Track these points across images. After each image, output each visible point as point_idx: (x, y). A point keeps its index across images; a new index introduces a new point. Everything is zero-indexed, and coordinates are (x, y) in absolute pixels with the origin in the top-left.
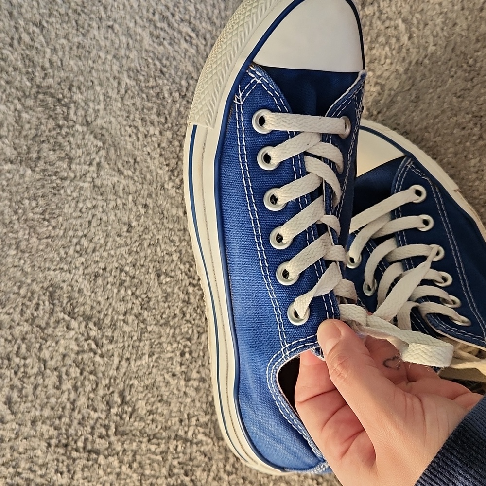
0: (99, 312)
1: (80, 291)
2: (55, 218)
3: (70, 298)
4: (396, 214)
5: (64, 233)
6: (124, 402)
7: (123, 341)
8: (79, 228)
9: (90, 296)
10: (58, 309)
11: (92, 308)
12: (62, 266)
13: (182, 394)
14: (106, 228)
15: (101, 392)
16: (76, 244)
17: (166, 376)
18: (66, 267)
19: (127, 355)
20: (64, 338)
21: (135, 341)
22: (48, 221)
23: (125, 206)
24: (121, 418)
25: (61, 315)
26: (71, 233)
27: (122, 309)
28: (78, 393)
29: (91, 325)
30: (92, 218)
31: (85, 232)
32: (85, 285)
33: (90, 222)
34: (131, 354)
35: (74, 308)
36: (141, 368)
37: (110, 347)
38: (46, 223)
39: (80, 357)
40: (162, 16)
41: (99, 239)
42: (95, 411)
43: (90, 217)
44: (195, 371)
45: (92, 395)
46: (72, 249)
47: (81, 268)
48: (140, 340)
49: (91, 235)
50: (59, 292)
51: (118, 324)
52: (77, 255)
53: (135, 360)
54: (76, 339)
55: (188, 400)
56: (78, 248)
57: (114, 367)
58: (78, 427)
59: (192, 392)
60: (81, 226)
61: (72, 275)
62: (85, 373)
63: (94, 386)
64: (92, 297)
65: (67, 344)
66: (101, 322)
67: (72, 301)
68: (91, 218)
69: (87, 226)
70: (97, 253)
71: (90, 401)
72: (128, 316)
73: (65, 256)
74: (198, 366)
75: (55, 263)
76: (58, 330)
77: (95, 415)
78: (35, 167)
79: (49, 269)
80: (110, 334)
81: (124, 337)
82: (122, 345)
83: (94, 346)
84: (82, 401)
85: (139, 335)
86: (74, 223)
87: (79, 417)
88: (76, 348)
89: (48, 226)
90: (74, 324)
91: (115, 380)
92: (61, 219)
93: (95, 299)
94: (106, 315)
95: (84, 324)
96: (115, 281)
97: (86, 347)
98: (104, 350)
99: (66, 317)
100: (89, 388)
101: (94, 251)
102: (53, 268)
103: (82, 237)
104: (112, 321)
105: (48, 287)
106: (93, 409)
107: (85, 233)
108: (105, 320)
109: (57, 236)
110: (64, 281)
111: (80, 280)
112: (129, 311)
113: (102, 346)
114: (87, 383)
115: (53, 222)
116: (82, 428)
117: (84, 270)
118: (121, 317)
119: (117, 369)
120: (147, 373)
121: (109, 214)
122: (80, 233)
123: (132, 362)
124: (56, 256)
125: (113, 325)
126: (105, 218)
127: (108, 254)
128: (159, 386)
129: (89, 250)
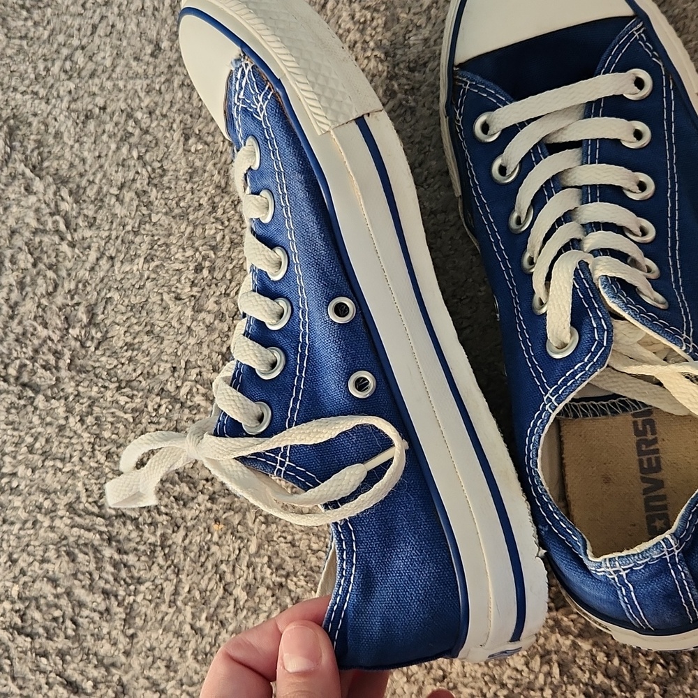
0: (81, 175)
1: (58, 135)
2: (40, 8)
3: (40, 144)
4: (593, 109)
5: (49, 37)
6: (92, 322)
7: (110, 229)
8: (76, 33)
9: (72, 147)
10: (17, 156)
11: (72, 165)
12: (36, 88)
13: (184, 329)
14: (119, 43)
15: (59, 300)
16: (66, 59)
17: (166, 297)
18: (42, 92)
19: (112, 252)
20: (18, 205)
21: (128, 232)
22: (28, 10)
23: (156, 13)
24: (83, 346)
25: (21, 167)
26: (61, 38)
27: (119, 178)
28: (24, 293)
29: (64, 192)
30: (100, 22)
31: (85, 41)
32: (67, 126)
33: (95, 27)
34: (118, 251)
35: (42, 161)
36: (129, 276)
37: (88, 233)
38: (24, 13)
39: (37, 239)
41: (104, 58)
42: (45, 326)
43: (96, 18)
44: (213, 299)
45: (44, 302)
46: (58, 64)
47: (66, 99)
48: (136, 233)
49: (92, 48)
50: (24, 129)
51: (107, 200)
52: (63, 76)
53: (122, 262)
54: (37, 210)
55: (192, 341)
56: (68, 65)
57: (88, 266)
58: (14, 344)
59: (200, 330)
60: (79, 30)
61: (50, 107)
62: (41, 266)
63: (51, 289)
64: (74, 150)
65: (22, 215)
66: (82, 191)
67: (42, 149)
68: (97, 22)
69: (89, 33)
70: (97, 81)
71: (40, 310)
72: (124, 191)
73: (44, 73)
74: (218, 293)
75: (27, 82)
76: (10, 189)
77: (43, 333)
79: (15, 90)
80: (91, 213)
81: (112, 222)
82: (107, 234)
83: (62, 227)
84: (28, 307)
85: (136, 225)
86: (69, 22)
87: (19, 330)
88: (34, 224)
89: (26, 19)
90: (38, 185)
91: (85, 286)
92: (49, 11)
93: (79, 153)
94: (91, 182)
95: (53, 188)
96: (116, 131)
97: (50, 226)
98: (77, 236)
99: (28, 172)
100: (41, 290)
101: (92, 75)
102: (22, 88)
103: (77, 49)
104: (99, 194)
105: (8, 118)
106: (41, 323)
107: (83, 43)
108: (88, 189)
109: (38, 39)
110: (35, 115)
111: (62, 118)
112: (127, 184)
113: (75, 230)
114: (40, 281)
115: (36, 15)
116: (18, 348)
117: (70, 102)
118: (114, 191)
119: (92, 269)
120: (137, 286)
121: (128, 20)
122: (75, 42)
123: (118, 265)
124: (30, 70)
125: (99, 201)
126: (120, 26)
127: (114, 85)
128: (151, 310)
129: (85, 73)
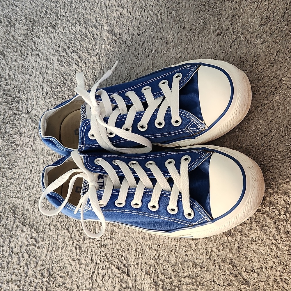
0: (37, 223)
1: (27, 210)
2: (14, 168)
3: (23, 214)
5: (19, 176)
6: (50, 275)
7: (49, 240)
8: (26, 174)
9: (32, 213)
10: (17, 220)
11: (33, 220)
12: (18, 195)
13: (78, 272)
14: (39, 174)
15: (39, 268)
16: (25, 183)
17: (70, 260)
18: (20, 196)
19: (51, 248)
20: (21, 237)
21: (55, 240)
22: (11, 169)
23: (48, 162)
24: (49, 283)
25: (19, 224)
26: (22, 177)
27: (48, 222)
28: (28, 267)
29: (33, 230)
30: (32, 168)
31: (29, 176)
32: (29, 207)
33: (31, 171)
34: (53, 248)
35: (25, 220)
36: (58, 256)
37: (43, 243)
39: (28, 248)
40: (63, 48)
41: (36, 181)
42: (36, 278)
44: (83, 259)
45: (34, 270)
46: (23, 185)
47: (27, 197)
48: (57, 240)
49: (32, 178)
50: (17, 210)
51: (46, 230)
52: (25, 190)
53: (55, 251)
54: (26, 238)
55: (81, 275)
56: (26, 185)
57: (45, 254)
58: (28, 286)
59: (82, 271)
60: (27, 173)
61: (23, 201)
62: (31, 257)
63: (35, 265)
64: (33, 214)
65: (22, 240)
66: (38, 228)
67: (24, 216)
68: (31, 169)
69: (30, 173)
70: (35, 189)
71: (34, 272)
72: (51, 226)
73: (19, 189)
74: (85, 257)
75: (15, 194)
76: (17, 231)
77: (36, 281)
78: (4, 138)
79: (12, 197)
80: (42, 236)
81: (49, 238)
82: (48, 242)
83: (35, 243)
84: (30, 272)
85: (57, 237)
86: (23, 171)
87: (29, 281)
88: (26, 243)
89: (11, 172)
90: (25, 229)
91: (45, 261)
92: (17, 168)
93: (35, 215)
94: (40, 225)
95: (29, 229)
96: (44, 206)
97: (31, 243)
98: (40, 244)
99: (21, 226)
100: (33, 266)
101: (33, 188)
102: (14, 196)
103: (27, 179)
104: (43, 228)
105: (12, 207)
106: (35, 278)
107: (29, 177)
108: (40, 227)
109: (16, 178)
110: (20, 204)
111: (27, 204)
112: (51, 223)
113: (39, 242)
114: (32, 262)
115: (14, 170)
116: (30, 288)
117: (29, 198)
118: (47, 227)
119: (46, 255)
120: (61, 259)
121: (40, 166)
122: (27, 177)
123: (53, 253)
124: (15, 189)
125: (44, 231)
126: (38, 169)
127: (40, 189)
128: (67, 267)
129: (31, 187)
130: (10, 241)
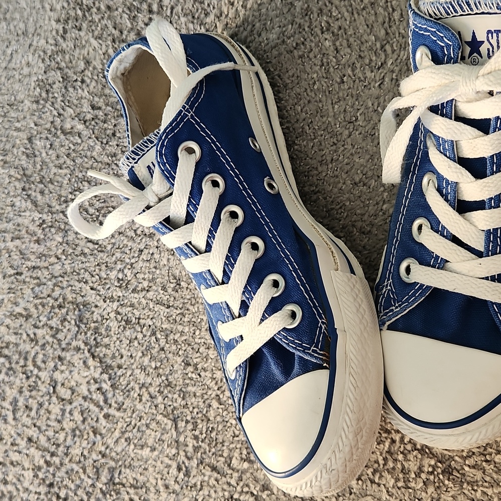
0: (119, 367)
1: (108, 328)
3: (97, 331)
7: (131, 416)
8: (128, 252)
9: (115, 341)
10: (81, 336)
11: (114, 356)
15: (94, 455)
16: (120, 270)
17: (160, 482)
20: (79, 373)
21: (143, 424)
24: (104, 496)
25: (83, 345)
26: (118, 253)
27: (141, 379)
28: (75, 441)
30: (145, 248)
31: (133, 260)
32: (114, 325)
33: (141, 251)
34: (134, 436)
35: (97, 345)
36: (139, 457)
37: (117, 413)
39: (86, 404)
40: (306, 5)
41: (144, 278)
46: (115, 272)
49: (138, 266)
50: (88, 315)
52: (116, 284)
53: (135, 446)
54: (88, 382)
56: (120, 275)
61: (106, 304)
64: (116, 344)
65: (80, 381)
66: (117, 379)
68: (143, 248)
69: (136, 255)
70: (136, 295)
78: (106, 144)
79: (86, 282)
83: (102, 402)
87: (69, 466)
88: (86, 392)
90: (91, 363)
91: (111, 451)
93: (119, 348)
94: (124, 375)
95: (100, 369)
96: (143, 341)
97: (94, 397)
98: (111, 411)
99: (86, 351)
101: (134, 290)
102: (90, 284)
103: (127, 264)
104: (127, 386)
105: (80, 303)
108: (121, 378)
110: (96, 306)
112: (146, 385)
113: (110, 407)
119: (117, 441)
120: (143, 467)
125: (127, 392)
126: (156, 256)
127: (147, 303)
128: (149, 489)
129: (131, 287)
130: (56, 368)
